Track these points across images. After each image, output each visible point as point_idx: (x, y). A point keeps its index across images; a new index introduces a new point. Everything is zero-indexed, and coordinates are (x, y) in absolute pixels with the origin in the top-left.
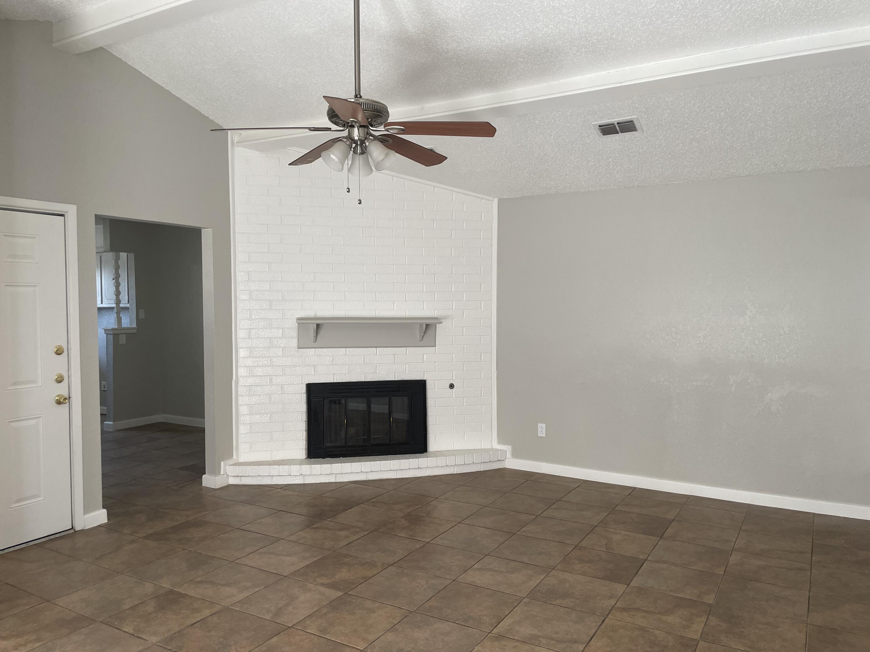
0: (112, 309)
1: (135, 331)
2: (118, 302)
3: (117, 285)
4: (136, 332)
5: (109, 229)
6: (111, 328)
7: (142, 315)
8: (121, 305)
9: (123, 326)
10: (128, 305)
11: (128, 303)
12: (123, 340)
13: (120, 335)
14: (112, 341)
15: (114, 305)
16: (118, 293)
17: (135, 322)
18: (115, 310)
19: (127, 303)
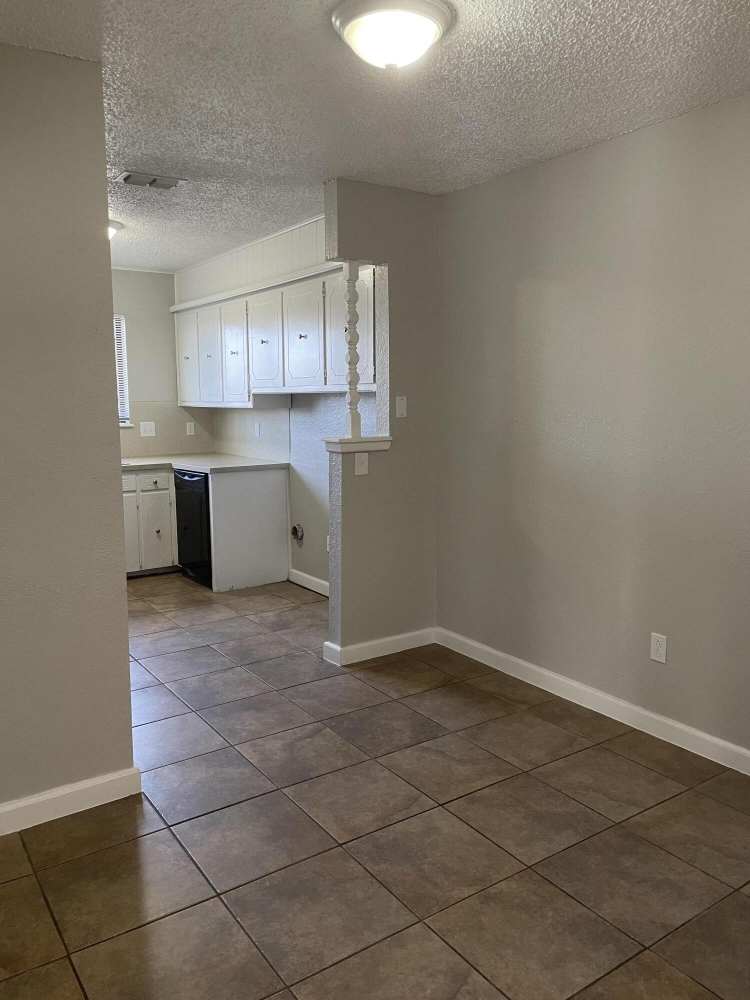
0: (342, 394)
1: (387, 446)
2: (354, 380)
3: (353, 342)
4: (388, 448)
5: (336, 204)
6: (337, 440)
7: (402, 411)
8: (361, 388)
9: (363, 435)
10: (373, 388)
11: (375, 381)
12: (362, 468)
13: (356, 454)
14: (341, 468)
15: (346, 388)
16: (353, 360)
17: (387, 425)
18: (348, 398)
19: (373, 382)
